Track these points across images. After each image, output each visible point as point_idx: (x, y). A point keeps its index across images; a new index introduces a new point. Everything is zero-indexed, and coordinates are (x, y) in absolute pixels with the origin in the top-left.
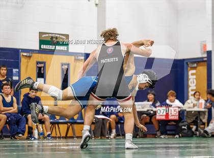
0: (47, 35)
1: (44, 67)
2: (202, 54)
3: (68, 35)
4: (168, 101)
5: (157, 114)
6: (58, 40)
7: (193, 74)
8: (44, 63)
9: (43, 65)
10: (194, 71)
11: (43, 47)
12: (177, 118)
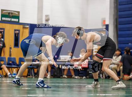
0: (6, 11)
1: (4, 32)
2: (104, 25)
3: (19, 12)
6: (13, 15)
8: (4, 29)
9: (3, 30)
11: (4, 19)
12: (87, 66)
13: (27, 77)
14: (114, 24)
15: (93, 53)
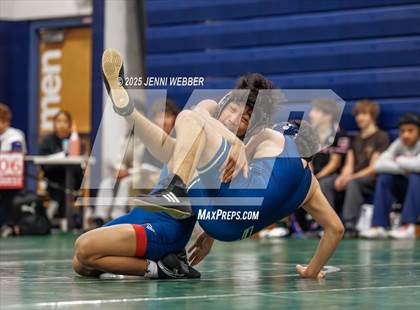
7: (52, 62)
10: (56, 54)
15: (38, 121)
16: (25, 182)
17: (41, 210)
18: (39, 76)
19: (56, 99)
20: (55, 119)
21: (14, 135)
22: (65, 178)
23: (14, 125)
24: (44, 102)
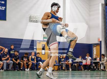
2: (99, 42)
4: (86, 57)
5: (83, 63)
7: (95, 49)
10: (95, 48)
11: (45, 39)
13: (57, 70)
14: (104, 41)
15: (93, 56)
16: (91, 64)
17: (94, 68)
18: (93, 51)
19: (95, 54)
20: (95, 56)
21: (90, 58)
22: (97, 64)
23: (90, 56)
24: (94, 54)
